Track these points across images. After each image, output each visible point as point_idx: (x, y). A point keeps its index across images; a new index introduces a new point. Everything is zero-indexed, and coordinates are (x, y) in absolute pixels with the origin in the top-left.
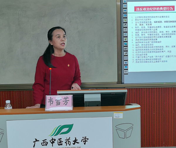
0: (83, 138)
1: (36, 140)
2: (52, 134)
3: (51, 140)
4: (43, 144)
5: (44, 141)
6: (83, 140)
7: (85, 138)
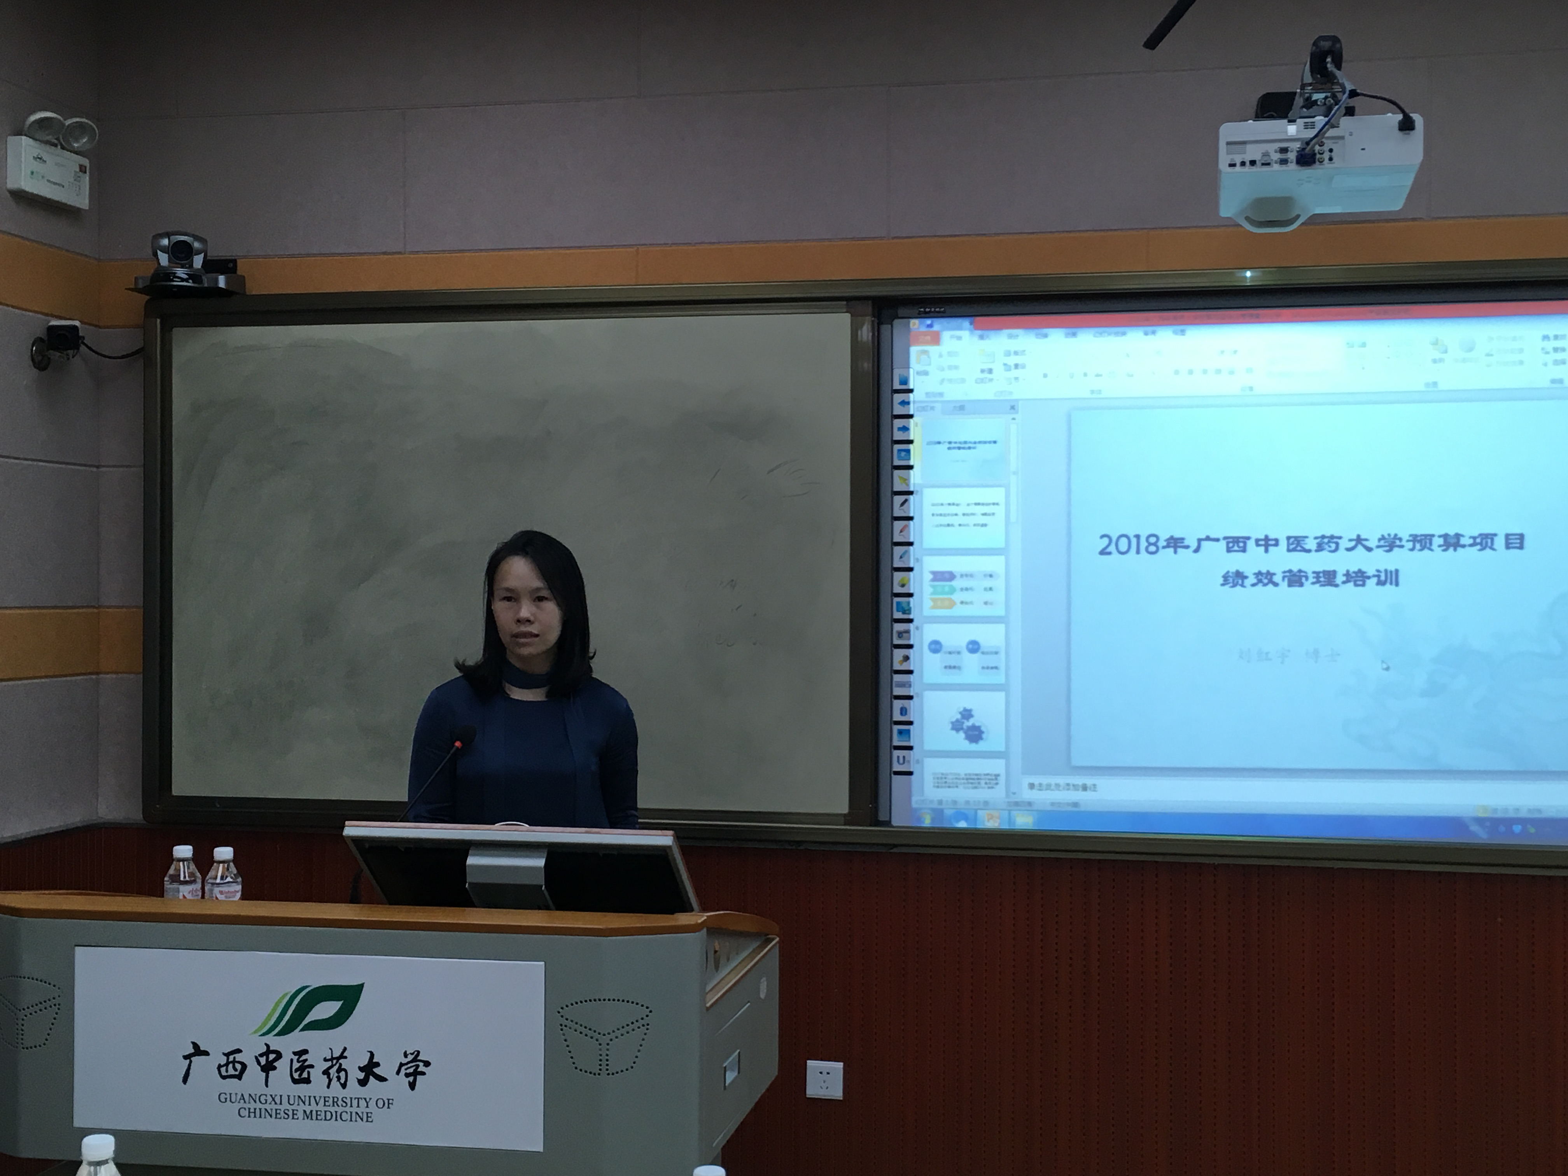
0: (406, 1055)
1: (198, 1051)
2: (264, 1024)
3: (261, 1055)
4: (227, 1071)
5: (228, 1059)
6: (403, 1068)
7: (413, 1056)
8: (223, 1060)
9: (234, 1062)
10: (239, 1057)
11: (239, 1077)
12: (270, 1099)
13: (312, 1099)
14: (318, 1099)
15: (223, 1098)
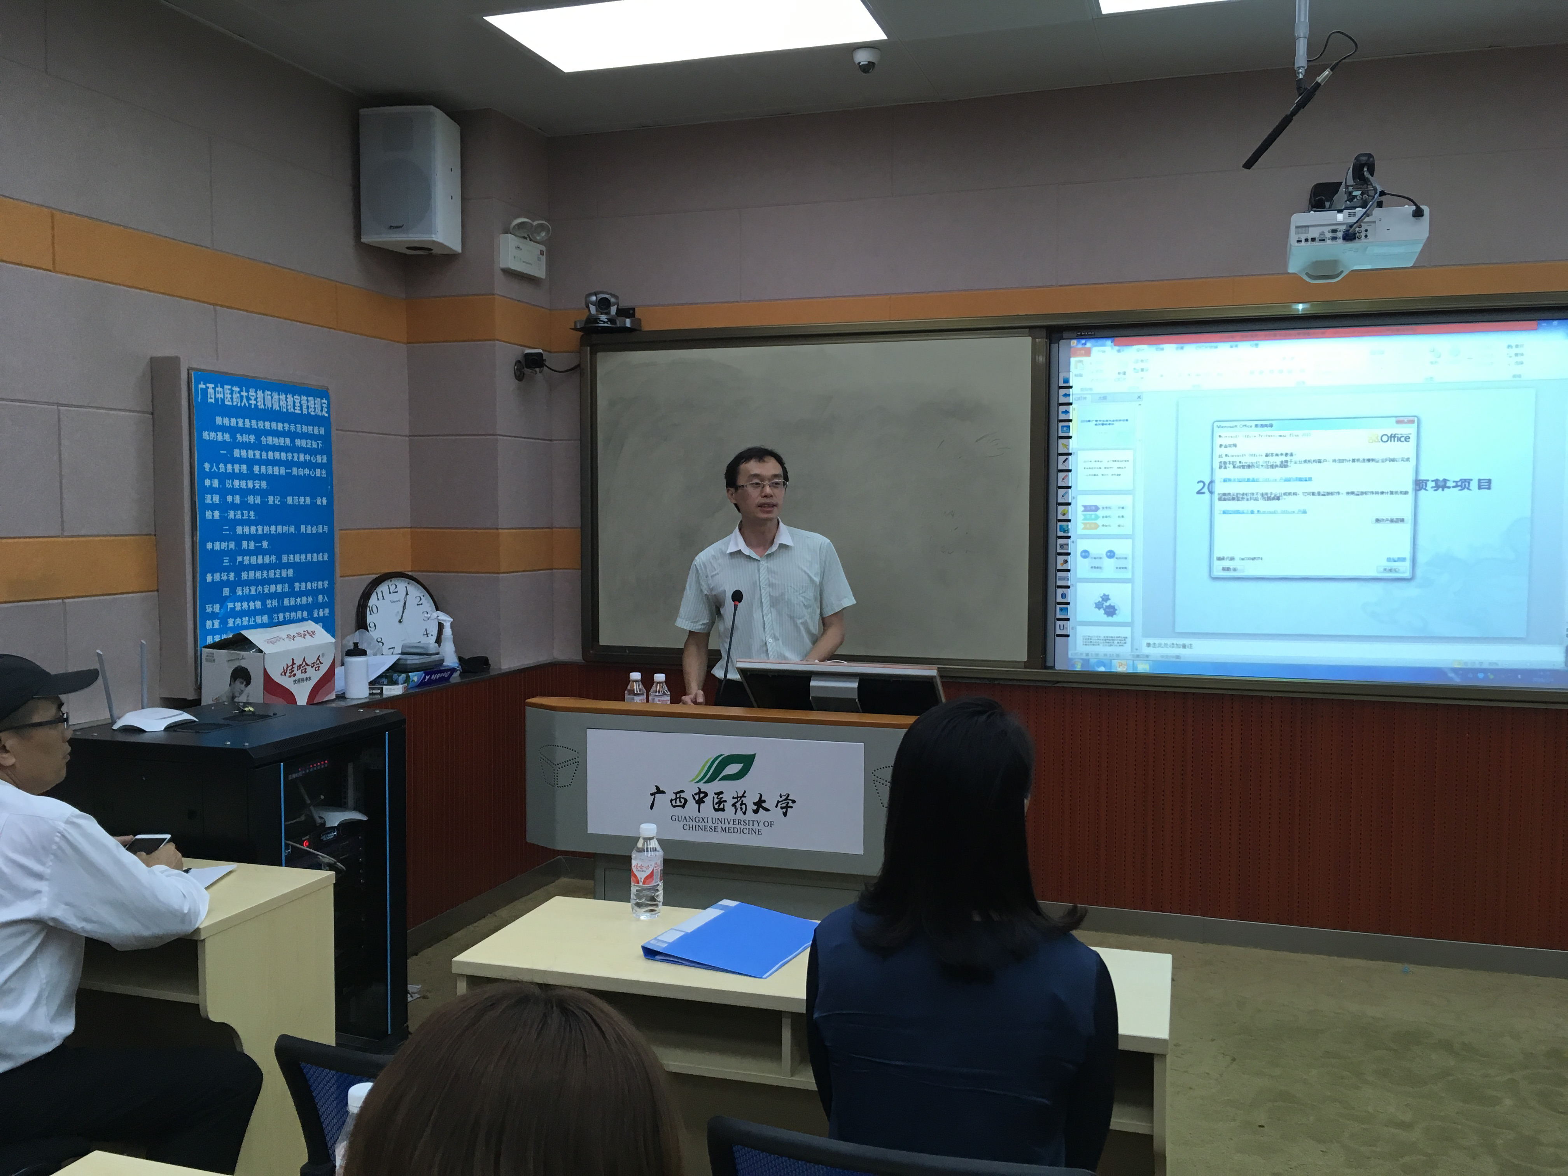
0: (781, 796)
1: (659, 791)
2: (697, 776)
3: (696, 794)
4: (676, 803)
5: (676, 796)
6: (780, 804)
7: (785, 797)
8: (674, 797)
9: (680, 798)
10: (682, 795)
11: (683, 806)
12: (701, 820)
13: (726, 820)
14: (729, 820)
15: (673, 819)
